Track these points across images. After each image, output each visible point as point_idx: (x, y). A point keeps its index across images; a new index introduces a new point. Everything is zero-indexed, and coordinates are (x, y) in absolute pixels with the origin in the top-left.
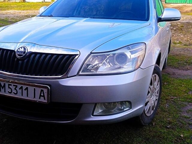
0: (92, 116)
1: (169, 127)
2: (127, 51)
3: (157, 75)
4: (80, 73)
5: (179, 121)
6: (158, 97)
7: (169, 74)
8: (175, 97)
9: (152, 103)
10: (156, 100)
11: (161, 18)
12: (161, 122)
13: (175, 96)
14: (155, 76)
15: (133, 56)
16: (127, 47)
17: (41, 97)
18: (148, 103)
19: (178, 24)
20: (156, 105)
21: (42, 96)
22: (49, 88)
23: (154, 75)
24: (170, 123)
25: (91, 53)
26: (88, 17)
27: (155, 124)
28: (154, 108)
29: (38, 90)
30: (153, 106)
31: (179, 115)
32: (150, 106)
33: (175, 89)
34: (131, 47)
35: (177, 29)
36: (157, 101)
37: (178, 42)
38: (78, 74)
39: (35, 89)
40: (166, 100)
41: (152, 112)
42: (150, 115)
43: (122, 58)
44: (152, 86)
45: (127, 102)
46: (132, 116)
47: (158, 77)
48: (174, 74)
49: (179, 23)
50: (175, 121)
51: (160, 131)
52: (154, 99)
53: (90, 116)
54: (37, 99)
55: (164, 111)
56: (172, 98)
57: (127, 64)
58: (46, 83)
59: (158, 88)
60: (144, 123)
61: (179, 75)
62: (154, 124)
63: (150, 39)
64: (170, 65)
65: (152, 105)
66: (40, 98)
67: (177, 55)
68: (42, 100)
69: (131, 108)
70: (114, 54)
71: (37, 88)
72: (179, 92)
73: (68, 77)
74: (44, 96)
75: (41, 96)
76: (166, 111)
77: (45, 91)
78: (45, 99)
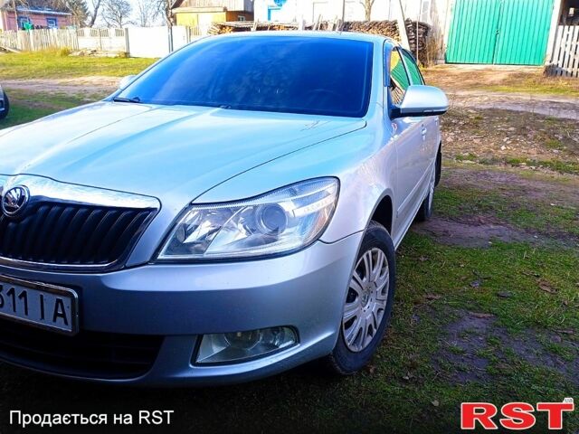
0: (191, 366)
1: (407, 378)
2: (286, 199)
3: (380, 251)
4: (161, 256)
5: (437, 361)
6: (385, 303)
7: (433, 234)
8: (438, 297)
9: (367, 318)
10: (380, 310)
11: (399, 109)
12: (393, 363)
13: (439, 293)
14: (374, 254)
15: (301, 212)
16: (290, 188)
17: (59, 319)
18: (355, 322)
19: (470, 113)
20: (379, 322)
21: (60, 315)
22: (76, 295)
23: (370, 252)
24: (413, 367)
25: (191, 204)
26: (219, 107)
27: (375, 370)
28: (375, 331)
29: (50, 301)
30: (370, 326)
31: (439, 344)
32: (361, 329)
33: (443, 274)
34: (300, 188)
35: (467, 124)
36: (383, 312)
37: (467, 154)
38: (154, 260)
39: (42, 296)
40: (415, 303)
41: (369, 339)
42: (361, 348)
43: (274, 216)
44: (365, 279)
45: (285, 329)
46: (303, 361)
47: (383, 254)
48: (446, 233)
49: (471, 111)
50: (426, 362)
51: (384, 391)
52: (374, 309)
53: (188, 365)
54: (48, 322)
55: (404, 335)
56: (430, 299)
57: (287, 231)
58: (68, 283)
59: (383, 281)
60: (343, 370)
61: (458, 237)
62: (371, 371)
63: (364, 160)
64: (440, 213)
65: (368, 326)
66: (55, 320)
67: (459, 187)
68: (60, 325)
69: (297, 341)
70: (255, 207)
71: (47, 294)
72: (450, 281)
73: (126, 268)
74: (63, 316)
75: (56, 315)
76: (410, 335)
77: (67, 302)
78: (66, 323)
